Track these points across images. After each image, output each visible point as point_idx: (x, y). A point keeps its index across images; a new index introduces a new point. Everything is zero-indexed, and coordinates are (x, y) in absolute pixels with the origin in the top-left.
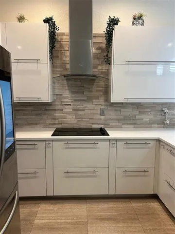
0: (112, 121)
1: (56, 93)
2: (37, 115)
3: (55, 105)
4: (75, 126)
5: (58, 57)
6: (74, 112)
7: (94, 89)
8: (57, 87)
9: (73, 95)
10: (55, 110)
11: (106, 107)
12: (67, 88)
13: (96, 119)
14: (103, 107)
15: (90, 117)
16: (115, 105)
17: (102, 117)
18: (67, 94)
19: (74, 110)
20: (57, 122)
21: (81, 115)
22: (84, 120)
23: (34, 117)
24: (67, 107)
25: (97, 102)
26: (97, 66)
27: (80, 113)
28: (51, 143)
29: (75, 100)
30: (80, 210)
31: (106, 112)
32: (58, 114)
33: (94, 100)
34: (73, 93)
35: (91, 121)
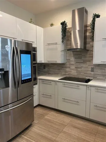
0: (99, 76)
1: (67, 59)
2: (58, 69)
3: (66, 65)
4: (76, 77)
5: (69, 40)
6: (76, 69)
7: (88, 56)
8: (68, 56)
9: (76, 60)
10: (66, 67)
11: (94, 67)
12: (72, 56)
13: (88, 73)
14: (93, 67)
15: (84, 72)
16: (100, 66)
17: (92, 73)
18: (72, 59)
19: (76, 68)
20: (67, 73)
21: (79, 71)
22: (81, 73)
23: (57, 70)
24: (72, 66)
25: (89, 63)
26: (90, 43)
27: (79, 69)
28: (57, 83)
29: (77, 62)
30: (67, 119)
31: (95, 70)
32: (68, 70)
33: (87, 63)
34: (76, 58)
35: (85, 75)
